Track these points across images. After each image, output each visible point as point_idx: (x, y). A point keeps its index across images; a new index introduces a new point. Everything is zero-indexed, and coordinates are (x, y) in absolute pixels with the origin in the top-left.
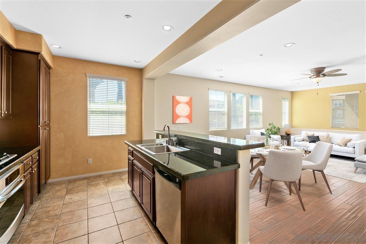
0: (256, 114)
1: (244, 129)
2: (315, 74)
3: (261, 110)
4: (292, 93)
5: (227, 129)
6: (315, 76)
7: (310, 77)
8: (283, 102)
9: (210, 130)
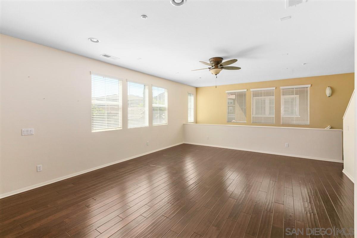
0: (161, 110)
1: (146, 128)
2: (213, 65)
3: (165, 105)
4: (197, 88)
5: (121, 129)
6: (214, 67)
7: (210, 68)
8: (189, 97)
9: (93, 131)
